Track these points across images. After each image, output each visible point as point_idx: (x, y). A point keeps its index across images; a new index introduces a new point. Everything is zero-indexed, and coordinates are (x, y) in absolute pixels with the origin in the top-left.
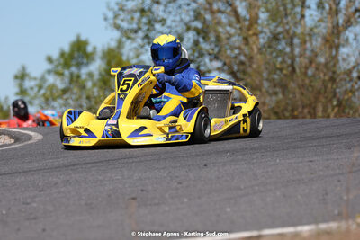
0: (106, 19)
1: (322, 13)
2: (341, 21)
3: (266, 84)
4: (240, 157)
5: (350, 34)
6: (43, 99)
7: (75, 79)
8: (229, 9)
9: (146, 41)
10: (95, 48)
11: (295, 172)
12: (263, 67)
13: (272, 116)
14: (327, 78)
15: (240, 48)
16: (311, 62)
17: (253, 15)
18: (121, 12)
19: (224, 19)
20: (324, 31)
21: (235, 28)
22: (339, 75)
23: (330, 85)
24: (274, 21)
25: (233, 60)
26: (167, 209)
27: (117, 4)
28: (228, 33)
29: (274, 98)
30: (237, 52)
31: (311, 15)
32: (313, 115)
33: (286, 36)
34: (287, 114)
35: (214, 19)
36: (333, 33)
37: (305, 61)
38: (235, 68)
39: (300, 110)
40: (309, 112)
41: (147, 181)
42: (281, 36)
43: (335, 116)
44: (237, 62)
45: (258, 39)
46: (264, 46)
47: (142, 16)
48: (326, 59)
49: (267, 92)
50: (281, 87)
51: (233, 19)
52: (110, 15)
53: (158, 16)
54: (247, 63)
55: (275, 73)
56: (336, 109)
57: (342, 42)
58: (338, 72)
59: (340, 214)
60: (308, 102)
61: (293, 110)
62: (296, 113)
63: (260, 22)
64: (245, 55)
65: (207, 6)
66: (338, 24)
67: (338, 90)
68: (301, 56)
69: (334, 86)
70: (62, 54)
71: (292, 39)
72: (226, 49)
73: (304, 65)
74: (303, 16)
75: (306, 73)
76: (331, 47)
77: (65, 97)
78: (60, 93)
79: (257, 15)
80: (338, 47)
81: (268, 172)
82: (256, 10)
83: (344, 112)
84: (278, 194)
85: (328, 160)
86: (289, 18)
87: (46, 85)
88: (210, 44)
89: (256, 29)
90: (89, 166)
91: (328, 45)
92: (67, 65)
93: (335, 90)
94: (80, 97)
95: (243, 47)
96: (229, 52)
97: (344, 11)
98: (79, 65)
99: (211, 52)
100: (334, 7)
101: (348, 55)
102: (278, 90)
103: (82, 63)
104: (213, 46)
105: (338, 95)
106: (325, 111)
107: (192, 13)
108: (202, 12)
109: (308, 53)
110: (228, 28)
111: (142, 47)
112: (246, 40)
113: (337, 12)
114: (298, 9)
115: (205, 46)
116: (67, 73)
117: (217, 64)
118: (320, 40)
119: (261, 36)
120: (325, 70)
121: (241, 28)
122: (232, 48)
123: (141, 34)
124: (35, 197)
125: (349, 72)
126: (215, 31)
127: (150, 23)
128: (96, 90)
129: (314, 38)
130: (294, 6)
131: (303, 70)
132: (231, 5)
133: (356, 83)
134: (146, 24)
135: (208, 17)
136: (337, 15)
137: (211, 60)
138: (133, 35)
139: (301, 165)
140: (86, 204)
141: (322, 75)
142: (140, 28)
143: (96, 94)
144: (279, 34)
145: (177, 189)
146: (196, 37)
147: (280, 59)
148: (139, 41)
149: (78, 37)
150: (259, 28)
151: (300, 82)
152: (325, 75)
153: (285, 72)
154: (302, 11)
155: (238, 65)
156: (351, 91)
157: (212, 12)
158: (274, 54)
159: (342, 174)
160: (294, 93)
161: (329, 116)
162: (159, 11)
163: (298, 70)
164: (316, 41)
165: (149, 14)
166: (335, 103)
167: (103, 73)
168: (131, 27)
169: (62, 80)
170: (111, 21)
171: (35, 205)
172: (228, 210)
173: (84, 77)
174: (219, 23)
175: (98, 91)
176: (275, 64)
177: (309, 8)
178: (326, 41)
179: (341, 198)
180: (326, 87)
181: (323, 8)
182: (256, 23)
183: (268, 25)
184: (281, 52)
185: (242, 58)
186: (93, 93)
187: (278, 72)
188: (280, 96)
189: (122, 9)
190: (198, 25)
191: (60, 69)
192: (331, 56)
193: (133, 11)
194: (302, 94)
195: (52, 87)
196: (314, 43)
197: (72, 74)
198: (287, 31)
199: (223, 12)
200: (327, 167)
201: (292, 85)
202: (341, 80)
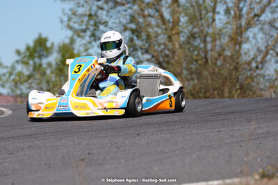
0: (62, 22)
1: (229, 18)
2: (243, 24)
3: (185, 72)
4: (165, 128)
5: (250, 33)
6: (13, 83)
7: (37, 68)
8: (157, 14)
9: (92, 38)
10: (53, 44)
11: (207, 140)
12: (182, 59)
13: (189, 97)
14: (232, 68)
15: (165, 44)
16: (220, 55)
17: (176, 19)
18: (73, 17)
19: (153, 22)
20: (230, 31)
21: (162, 29)
22: (241, 65)
23: (234, 73)
24: (191, 23)
25: (159, 54)
26: (108, 168)
27: (71, 10)
28: (156, 32)
29: (191, 83)
30: (162, 47)
31: (220, 19)
32: (221, 96)
33: (201, 35)
34: (201, 95)
35: (145, 21)
36: (237, 33)
37: (215, 54)
38: (161, 59)
39: (211, 91)
40: (218, 94)
41: (93, 147)
42: (197, 35)
43: (238, 97)
44: (163, 54)
45: (179, 37)
46: (184, 43)
47: (89, 20)
48: (231, 53)
49: (186, 78)
50: (197, 74)
51: (160, 22)
52: (65, 18)
53: (102, 19)
54: (171, 56)
55: (192, 64)
56: (239, 91)
57: (244, 40)
58: (241, 63)
59: (241, 172)
60: (218, 86)
61: (205, 92)
62: (208, 94)
63: (181, 24)
64: (169, 50)
65: (140, 12)
66: (241, 26)
67: (240, 77)
68: (212, 50)
69: (238, 74)
70: (28, 48)
71: (205, 37)
72: (154, 45)
73: (214, 57)
74: (214, 20)
75: (215, 64)
76: (235, 44)
77: (30, 81)
78: (26, 78)
79: (178, 18)
80: (240, 44)
81: (186, 140)
82: (178, 15)
83: (245, 94)
84: (194, 156)
85: (232, 130)
86: (203, 21)
87: (15, 72)
88: (142, 41)
89: (178, 29)
90: (48, 135)
91: (233, 42)
92: (31, 56)
93: (238, 76)
94: (41, 81)
95: (167, 43)
96: (156, 47)
97: (245, 16)
98: (40, 57)
99: (143, 47)
100: (238, 13)
101: (249, 50)
102: (194, 76)
103: (43, 55)
104: (144, 42)
105: (240, 81)
106: (230, 92)
107: (128, 17)
108: (136, 16)
109: (218, 48)
110: (156, 29)
111: (90, 43)
112: (170, 38)
113: (240, 17)
114: (210, 14)
115: (138, 43)
116: (31, 62)
117: (147, 56)
118: (227, 38)
119: (181, 35)
120: (230, 61)
121: (166, 29)
122: (159, 45)
123: (88, 33)
124: (6, 158)
125: (249, 63)
126: (146, 31)
127: (96, 25)
128: (53, 76)
129: (222, 37)
130: (208, 12)
131: (214, 61)
132: (158, 11)
133: (255, 71)
134: (92, 25)
135: (141, 20)
136: (240, 19)
137: (142, 54)
138: (82, 34)
139: (211, 134)
140: (46, 164)
141: (228, 65)
142: (87, 29)
143: (53, 79)
144: (195, 33)
145: (116, 152)
146: (131, 35)
147: (196, 53)
148: (87, 38)
149: (40, 35)
150: (180, 29)
151: (211, 71)
152: (230, 65)
153: (200, 62)
154: (213, 16)
155: (163, 57)
156: (251, 77)
157: (144, 16)
158: (192, 49)
159: (243, 141)
160: (207, 79)
161: (233, 97)
162: (103, 15)
163: (210, 61)
164: (224, 38)
165: (95, 17)
166: (238, 87)
167: (59, 63)
168: (81, 28)
169: (27, 68)
170: (66, 23)
171: (6, 164)
172: (156, 168)
173: (44, 66)
174: (149, 25)
175: (56, 77)
176: (192, 56)
177: (218, 13)
178: (232, 39)
179: (242, 160)
180: (231, 75)
181: (230, 13)
182: (178, 25)
183: (187, 26)
184: (196, 48)
185: (167, 52)
186: (51, 78)
187: (195, 63)
188: (196, 81)
189: (74, 14)
190: (133, 26)
191: (26, 59)
192: (235, 50)
193: (83, 15)
194: (213, 80)
195: (20, 74)
196: (222, 40)
197: (35, 63)
198: (202, 31)
199: (152, 17)
200: (232, 136)
201: (205, 73)
202: (243, 69)
